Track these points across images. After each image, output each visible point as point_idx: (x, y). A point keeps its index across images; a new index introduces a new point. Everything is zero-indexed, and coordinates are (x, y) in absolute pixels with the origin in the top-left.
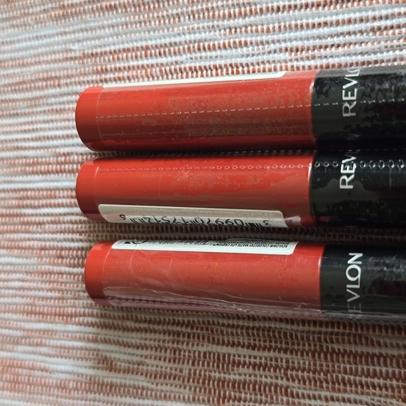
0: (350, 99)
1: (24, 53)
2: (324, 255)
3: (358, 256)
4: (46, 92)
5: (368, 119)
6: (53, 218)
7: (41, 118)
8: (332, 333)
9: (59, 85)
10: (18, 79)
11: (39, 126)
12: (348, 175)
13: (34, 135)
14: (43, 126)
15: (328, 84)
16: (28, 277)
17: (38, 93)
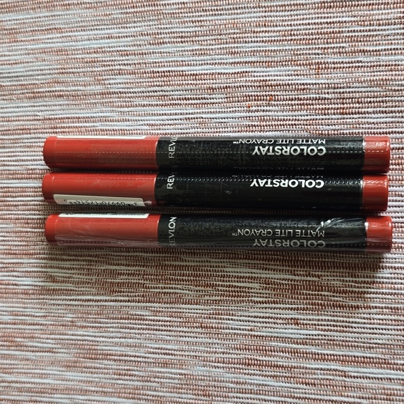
0: (172, 150)
1: (10, 115)
2: (161, 218)
3: (174, 218)
4: (22, 136)
5: (179, 160)
6: (24, 203)
7: (19, 150)
8: (165, 257)
9: (30, 133)
10: (5, 128)
11: (17, 154)
12: (171, 183)
13: (14, 158)
14: (20, 154)
15: (163, 143)
16: (8, 235)
17: (17, 137)
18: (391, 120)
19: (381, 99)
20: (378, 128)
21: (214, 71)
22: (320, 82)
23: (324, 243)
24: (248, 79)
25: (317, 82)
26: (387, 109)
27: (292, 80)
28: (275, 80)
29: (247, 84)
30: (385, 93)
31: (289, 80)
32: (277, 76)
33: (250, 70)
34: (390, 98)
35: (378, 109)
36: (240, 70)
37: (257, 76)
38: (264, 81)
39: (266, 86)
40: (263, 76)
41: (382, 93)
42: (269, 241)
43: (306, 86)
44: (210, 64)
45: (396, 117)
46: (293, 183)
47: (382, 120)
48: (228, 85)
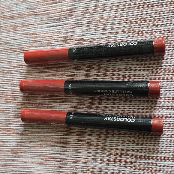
1: (14, 60)
7: (18, 74)
9: (22, 67)
10: (13, 66)
11: (17, 76)
13: (16, 78)
16: (14, 109)
17: (17, 69)
18: (170, 53)
21: (95, 37)
24: (109, 40)
25: (138, 39)
26: (169, 49)
28: (120, 39)
29: (109, 42)
31: (127, 39)
33: (110, 36)
34: (170, 44)
36: (106, 36)
39: (117, 42)
40: (115, 38)
41: (166, 42)
43: (134, 41)
44: (94, 34)
48: (101, 43)
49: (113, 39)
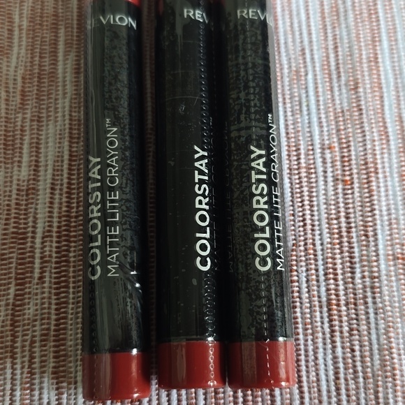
0: (251, 13)
12: (194, 15)
18: (324, 388)
19: (359, 369)
20: (307, 367)
21: (385, 90)
22: (382, 262)
23: (96, 277)
24: (377, 143)
25: (382, 257)
26: (342, 381)
27: (381, 216)
28: (379, 187)
29: (368, 142)
30: (370, 375)
31: (381, 211)
32: (387, 191)
33: (393, 147)
34: (362, 385)
35: (341, 365)
36: (390, 130)
37: (383, 158)
38: (376, 169)
39: (367, 173)
40: (384, 167)
41: (369, 370)
42: (98, 181)
43: (371, 239)
44: (397, 83)
45: (329, 397)
46: (203, 218)
47: (322, 373)
48: (364, 112)
49: (378, 157)
